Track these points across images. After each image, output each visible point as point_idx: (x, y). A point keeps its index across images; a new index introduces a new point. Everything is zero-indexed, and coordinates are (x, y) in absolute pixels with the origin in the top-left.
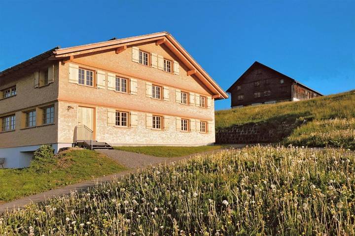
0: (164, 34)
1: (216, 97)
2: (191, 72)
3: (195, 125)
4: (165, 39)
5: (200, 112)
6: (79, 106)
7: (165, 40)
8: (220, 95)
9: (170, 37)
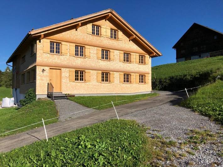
0: (109, 11)
1: (152, 55)
2: (132, 38)
3: (135, 78)
4: (110, 14)
5: (139, 68)
6: (50, 69)
7: (110, 16)
8: (155, 53)
9: (114, 12)
